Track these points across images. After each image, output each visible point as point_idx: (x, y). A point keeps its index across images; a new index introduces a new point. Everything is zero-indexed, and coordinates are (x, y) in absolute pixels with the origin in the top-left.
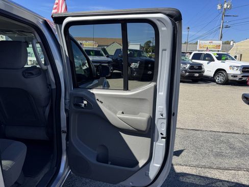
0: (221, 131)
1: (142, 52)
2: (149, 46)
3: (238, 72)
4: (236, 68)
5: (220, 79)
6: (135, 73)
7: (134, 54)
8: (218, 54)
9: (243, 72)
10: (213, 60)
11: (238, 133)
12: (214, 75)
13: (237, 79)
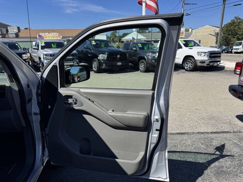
0: (209, 131)
1: (109, 42)
2: (116, 36)
3: (205, 58)
4: (203, 55)
5: (188, 65)
6: (104, 65)
7: (101, 44)
8: (184, 41)
9: (210, 57)
10: (181, 47)
11: (228, 132)
12: (183, 62)
13: (205, 65)
